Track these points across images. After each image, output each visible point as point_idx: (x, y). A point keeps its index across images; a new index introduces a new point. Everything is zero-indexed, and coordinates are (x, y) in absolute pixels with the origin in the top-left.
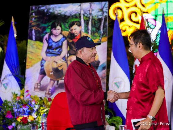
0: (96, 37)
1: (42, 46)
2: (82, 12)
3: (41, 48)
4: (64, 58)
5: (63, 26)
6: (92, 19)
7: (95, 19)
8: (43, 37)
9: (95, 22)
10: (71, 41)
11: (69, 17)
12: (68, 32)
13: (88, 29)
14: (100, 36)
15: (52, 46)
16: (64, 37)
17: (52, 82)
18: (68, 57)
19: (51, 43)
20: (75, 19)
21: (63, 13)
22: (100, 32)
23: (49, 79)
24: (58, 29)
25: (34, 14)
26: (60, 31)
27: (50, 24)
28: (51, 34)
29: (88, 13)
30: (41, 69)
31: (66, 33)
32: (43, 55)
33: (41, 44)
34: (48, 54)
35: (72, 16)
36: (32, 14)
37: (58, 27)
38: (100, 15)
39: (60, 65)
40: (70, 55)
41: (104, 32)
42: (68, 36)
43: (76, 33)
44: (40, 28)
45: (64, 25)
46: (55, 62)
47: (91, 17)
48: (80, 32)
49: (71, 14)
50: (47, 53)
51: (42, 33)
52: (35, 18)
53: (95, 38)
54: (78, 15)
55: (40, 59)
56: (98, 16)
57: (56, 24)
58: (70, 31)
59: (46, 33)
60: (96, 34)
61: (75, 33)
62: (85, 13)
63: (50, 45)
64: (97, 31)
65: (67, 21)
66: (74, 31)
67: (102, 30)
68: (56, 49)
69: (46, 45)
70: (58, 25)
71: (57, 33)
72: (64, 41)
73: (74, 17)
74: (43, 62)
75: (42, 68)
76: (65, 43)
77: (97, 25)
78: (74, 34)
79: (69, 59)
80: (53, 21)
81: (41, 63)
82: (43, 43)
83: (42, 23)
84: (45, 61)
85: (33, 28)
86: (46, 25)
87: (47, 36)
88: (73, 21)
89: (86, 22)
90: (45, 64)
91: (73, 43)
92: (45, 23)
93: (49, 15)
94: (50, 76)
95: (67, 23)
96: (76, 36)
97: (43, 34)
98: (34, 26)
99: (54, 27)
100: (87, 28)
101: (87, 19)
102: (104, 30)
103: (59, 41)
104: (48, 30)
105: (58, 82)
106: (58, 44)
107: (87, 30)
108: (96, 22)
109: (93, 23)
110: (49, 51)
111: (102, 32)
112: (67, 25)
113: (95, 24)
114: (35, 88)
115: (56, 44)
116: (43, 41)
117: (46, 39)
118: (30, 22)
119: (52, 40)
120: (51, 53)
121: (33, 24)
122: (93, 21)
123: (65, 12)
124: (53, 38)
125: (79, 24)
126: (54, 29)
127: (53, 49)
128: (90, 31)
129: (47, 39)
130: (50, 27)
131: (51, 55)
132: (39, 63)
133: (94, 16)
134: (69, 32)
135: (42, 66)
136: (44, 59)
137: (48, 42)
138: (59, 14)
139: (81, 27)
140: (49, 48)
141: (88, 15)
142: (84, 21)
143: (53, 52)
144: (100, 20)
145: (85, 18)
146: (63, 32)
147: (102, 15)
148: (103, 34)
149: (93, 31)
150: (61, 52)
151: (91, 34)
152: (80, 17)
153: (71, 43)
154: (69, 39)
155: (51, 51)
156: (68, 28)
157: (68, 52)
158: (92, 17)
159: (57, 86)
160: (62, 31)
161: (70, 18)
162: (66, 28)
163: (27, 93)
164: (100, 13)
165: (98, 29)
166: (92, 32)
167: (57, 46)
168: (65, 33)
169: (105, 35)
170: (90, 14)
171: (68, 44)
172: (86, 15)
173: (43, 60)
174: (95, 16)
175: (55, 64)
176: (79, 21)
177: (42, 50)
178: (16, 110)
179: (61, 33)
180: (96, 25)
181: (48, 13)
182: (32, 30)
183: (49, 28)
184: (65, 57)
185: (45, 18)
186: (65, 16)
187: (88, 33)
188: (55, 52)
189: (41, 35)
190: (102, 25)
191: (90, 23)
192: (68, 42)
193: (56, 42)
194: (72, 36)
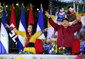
1: (55, 17)
2: (74, 1)
7: (80, 5)
10: (69, 15)
11: (68, 4)
13: (77, 10)
16: (65, 13)
20: (71, 5)
21: (65, 2)
25: (51, 2)
27: (59, 7)
29: (77, 2)
31: (66, 11)
33: (55, 16)
34: (58, 21)
36: (50, 2)
37: (63, 9)
42: (67, 13)
44: (54, 9)
45: (66, 7)
48: (73, 11)
50: (57, 20)
52: (52, 4)
57: (62, 7)
59: (57, 11)
60: (81, 12)
62: (76, 2)
63: (59, 17)
66: (70, 10)
67: (83, 10)
72: (65, 15)
78: (70, 12)
80: (60, 6)
83: (55, 6)
85: (51, 9)
86: (57, 8)
88: (69, 5)
91: (70, 16)
92: (56, 7)
93: (58, 3)
98: (51, 8)
101: (77, 4)
103: (63, 15)
104: (58, 10)
107: (76, 10)
112: (67, 8)
113: (80, 7)
114: (52, 37)
117: (57, 14)
118: (49, 6)
120: (59, 21)
121: (51, 7)
124: (60, 13)
125: (72, 7)
128: (78, 11)
133: (80, 3)
134: (68, 11)
137: (58, 15)
140: (58, 18)
142: (75, 5)
144: (82, 5)
146: (65, 11)
148: (84, 12)
149: (79, 10)
151: (78, 12)
152: (73, 4)
155: (59, 20)
160: (64, 10)
163: (49, 39)
164: (83, 2)
165: (82, 9)
170: (78, 2)
172: (76, 3)
177: (55, 19)
178: (44, 47)
179: (64, 11)
182: (50, 10)
185: (56, 4)
187: (77, 11)
188: (61, 20)
189: (55, 12)
190: (84, 7)
191: (78, 7)
192: (67, 16)
193: (61, 16)
194: (69, 13)
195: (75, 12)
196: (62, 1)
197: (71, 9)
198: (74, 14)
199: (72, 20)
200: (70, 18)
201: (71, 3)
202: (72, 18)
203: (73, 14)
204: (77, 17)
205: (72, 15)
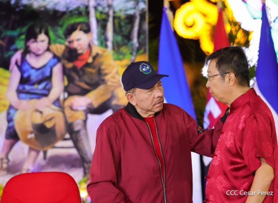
0: (123, 54)
1: (10, 79)
2: (92, 3)
3: (6, 82)
4: (57, 102)
5: (51, 33)
6: (114, 18)
7: (119, 18)
8: (9, 58)
9: (119, 24)
10: (70, 65)
11: (64, 13)
12: (63, 47)
13: (106, 40)
14: (131, 54)
15: (29, 77)
16: (55, 56)
17: (33, 153)
18: (65, 99)
19: (28, 70)
20: (78, 18)
21: (50, 6)
22: (132, 45)
23: (26, 147)
24: (43, 41)
26: (45, 45)
27: (24, 29)
28: (27, 51)
29: (104, 3)
30: (9, 128)
31: (59, 48)
32: (12, 96)
33: (6, 73)
34: (23, 95)
35: (71, 12)
38: (131, 9)
39: (48, 118)
40: (70, 94)
41: (139, 43)
42: (63, 55)
43: (81, 49)
44: (3, 39)
45: (55, 31)
46: (37, 110)
47: (111, 13)
48: (90, 46)
49: (68, 8)
50: (19, 92)
51: (8, 49)
53: (121, 57)
54: (82, 9)
55: (4, 106)
56: (126, 10)
57: (38, 30)
58: (67, 43)
59: (16, 50)
60: (124, 49)
61: (79, 48)
62: (99, 5)
63: (26, 75)
64: (126, 41)
65: (60, 23)
66: (75, 45)
67: (135, 41)
68: (39, 82)
69: (16, 75)
70: (40, 32)
71: (39, 50)
72: (55, 65)
73: (75, 14)
74: (12, 111)
75: (11, 124)
76: (57, 70)
77: (125, 31)
78: (76, 49)
79: (67, 103)
80: (30, 24)
81: (8, 114)
82: (11, 72)
83: (7, 28)
84: (16, 110)
86: (15, 33)
87: (17, 56)
89: (100, 23)
90: (17, 117)
91: (74, 69)
92: (13, 29)
93: (21, 11)
94: (27, 141)
95: (61, 26)
96: (81, 54)
97: (10, 53)
99: (32, 35)
100: (103, 37)
101: (104, 16)
102: (141, 40)
103: (44, 66)
104: (20, 44)
105: (45, 153)
106: (43, 73)
107: (103, 42)
108: (123, 24)
109: (117, 25)
110: (24, 89)
111: (137, 45)
112: (61, 32)
113: (120, 27)
115: (39, 72)
116: (11, 67)
117: (16, 63)
119: (29, 64)
120: (28, 93)
122: (116, 21)
123: (56, 4)
124: (30, 59)
125: (85, 28)
126: (32, 40)
127: (33, 84)
128: (110, 44)
129: (19, 63)
130: (23, 37)
131: (28, 96)
132: (4, 114)
133: (117, 9)
134: (67, 47)
135: (10, 120)
136: (14, 105)
137: (20, 68)
138: (42, 9)
139: (90, 34)
140: (24, 81)
141: (104, 8)
142: (98, 21)
143: (32, 89)
144: (130, 19)
145: (98, 15)
146: (53, 47)
147: (135, 8)
148: (138, 49)
149: (117, 43)
150: (49, 90)
151: (114, 49)
152: (88, 13)
153: (70, 69)
154: (66, 62)
155: (27, 87)
156: (63, 36)
157: (66, 89)
158: (114, 12)
159: (43, 162)
160: (49, 43)
161: (65, 16)
162: (59, 37)
164: (131, 4)
165: (128, 37)
166: (115, 44)
167: (40, 77)
168: (57, 48)
169: (142, 51)
170: (110, 6)
171: (65, 72)
172: (100, 9)
173: (11, 107)
174: (121, 10)
175: (38, 115)
176: (86, 21)
177: (9, 86)
179: (48, 50)
180: (124, 29)
181: (18, 7)
183: (22, 40)
184: (58, 100)
185: (13, 17)
186: (56, 12)
187: (106, 46)
188: (37, 89)
189: (6, 55)
190: (136, 28)
191: (110, 26)
192: (64, 68)
193: (38, 69)
194: (72, 54)
195: (97, 49)
196: (36, 5)
197: (80, 39)
198: (94, 58)
199: (86, 87)
200: (76, 77)
201: (78, 9)
202: (86, 78)
203: (90, 60)
204: (106, 74)
205: (88, 65)
